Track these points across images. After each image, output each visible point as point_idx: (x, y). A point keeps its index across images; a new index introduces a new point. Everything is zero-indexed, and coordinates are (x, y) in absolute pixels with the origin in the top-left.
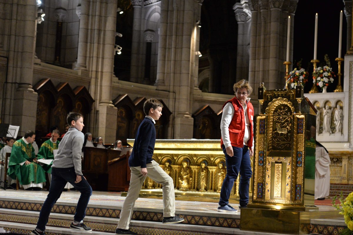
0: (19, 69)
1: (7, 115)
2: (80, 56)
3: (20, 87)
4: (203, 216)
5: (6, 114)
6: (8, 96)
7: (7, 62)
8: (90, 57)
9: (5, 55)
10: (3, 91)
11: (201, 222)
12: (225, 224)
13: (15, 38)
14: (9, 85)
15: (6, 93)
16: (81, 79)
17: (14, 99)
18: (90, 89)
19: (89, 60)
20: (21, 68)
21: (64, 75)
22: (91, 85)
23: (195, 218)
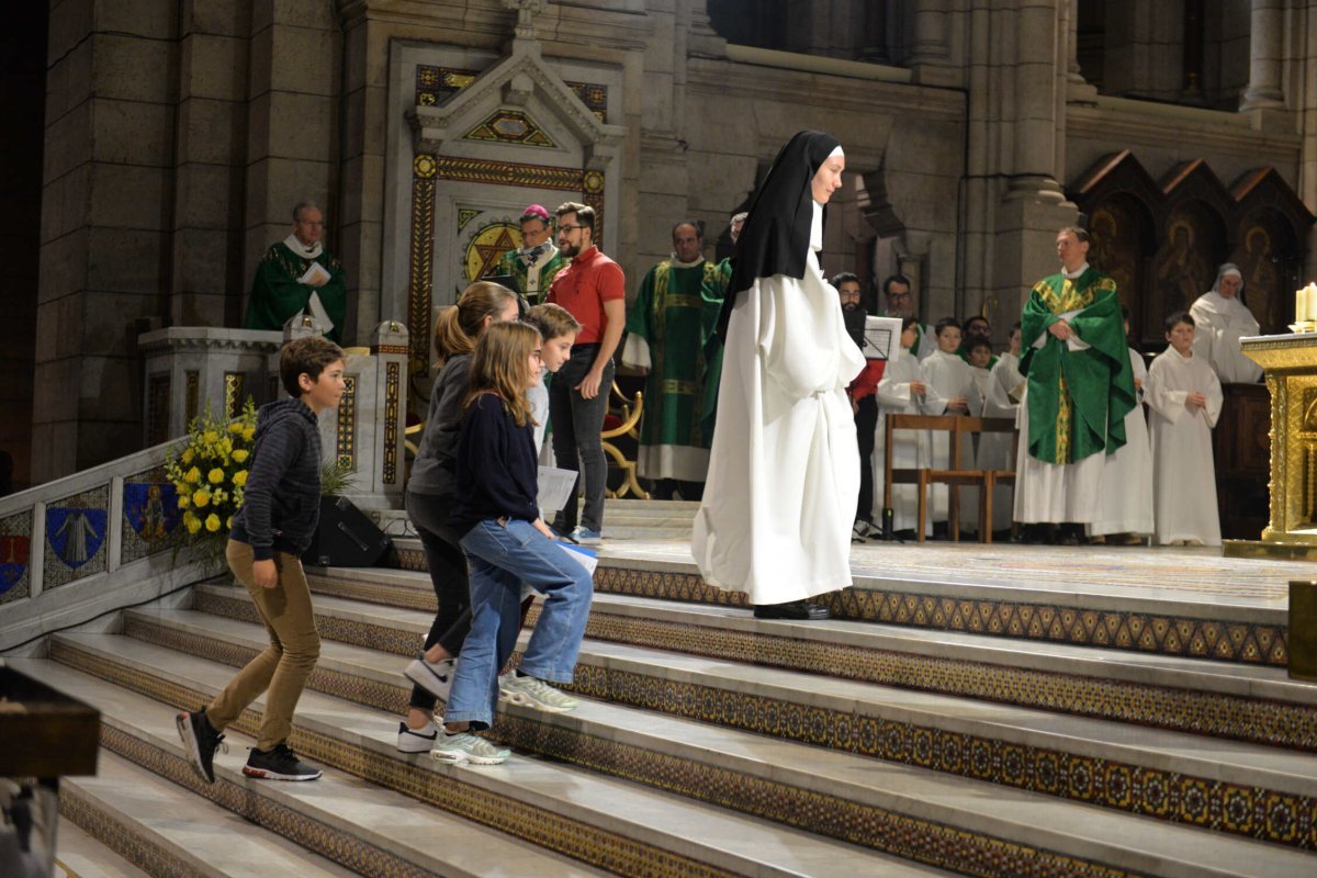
0: (1006, 128)
1: (972, 288)
2: (1258, 59)
3: (1012, 188)
4: (1205, 621)
5: (969, 285)
6: (975, 222)
7: (964, 107)
8: (1295, 60)
9: (957, 83)
10: (959, 206)
11: (1198, 645)
12: (1279, 654)
13: (990, 19)
14: (976, 187)
15: (967, 214)
16: (1260, 142)
17: (997, 234)
18: (1301, 176)
19: (1294, 70)
20: (1015, 121)
21: (1190, 133)
22: (1303, 163)
23: (1178, 626)
